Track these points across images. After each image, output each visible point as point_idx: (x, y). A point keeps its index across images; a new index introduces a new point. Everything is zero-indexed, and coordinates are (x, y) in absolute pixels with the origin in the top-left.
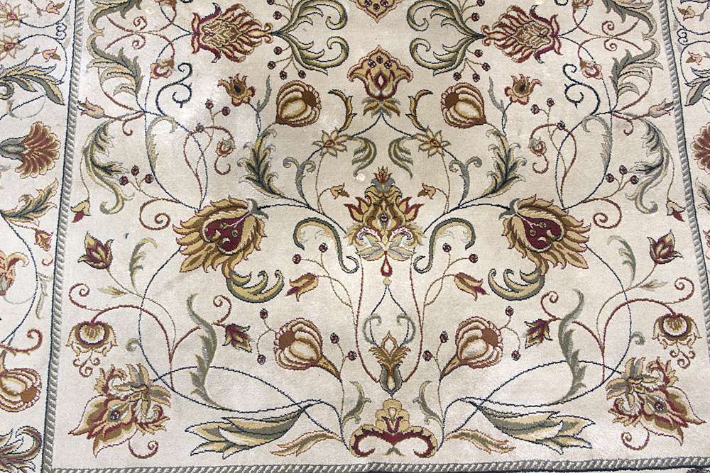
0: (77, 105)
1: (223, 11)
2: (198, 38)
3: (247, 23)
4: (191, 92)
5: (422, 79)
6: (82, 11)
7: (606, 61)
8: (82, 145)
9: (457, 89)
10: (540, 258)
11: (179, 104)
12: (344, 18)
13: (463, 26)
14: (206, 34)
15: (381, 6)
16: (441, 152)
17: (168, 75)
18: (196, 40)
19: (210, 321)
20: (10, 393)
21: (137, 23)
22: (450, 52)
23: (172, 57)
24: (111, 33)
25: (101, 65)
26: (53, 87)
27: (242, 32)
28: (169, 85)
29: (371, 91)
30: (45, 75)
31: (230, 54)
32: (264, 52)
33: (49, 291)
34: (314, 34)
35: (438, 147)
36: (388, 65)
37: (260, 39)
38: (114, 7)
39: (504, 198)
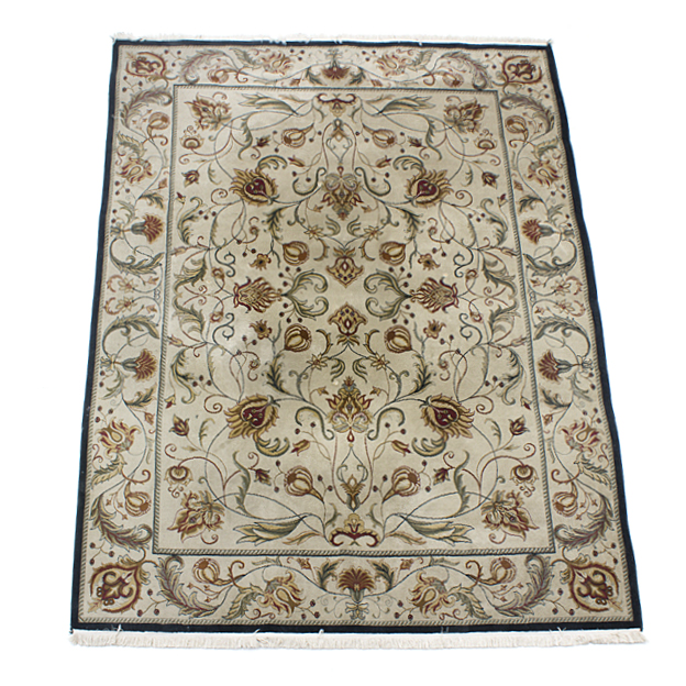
5: (373, 323)
7: (486, 312)
10: (444, 432)
12: (326, 285)
19: (246, 467)
20: (134, 506)
24: (186, 295)
32: (277, 306)
33: (153, 448)
34: (307, 296)
36: (352, 314)
39: (422, 396)
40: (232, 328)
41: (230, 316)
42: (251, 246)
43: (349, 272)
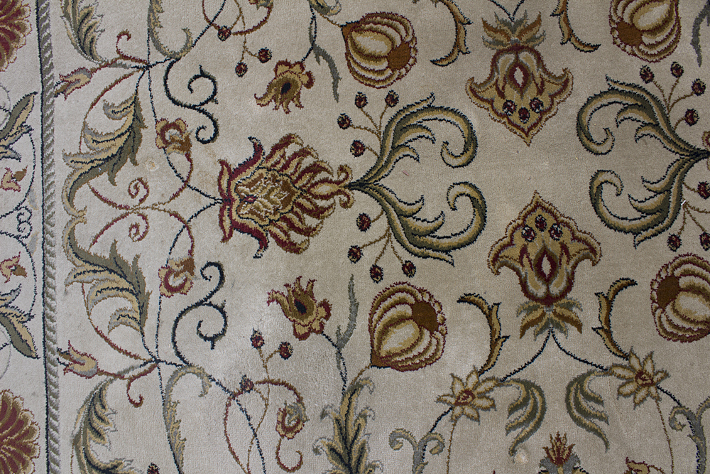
0: (57, 356)
1: (267, 150)
2: (230, 210)
3: (307, 170)
4: (225, 317)
6: (52, 180)
8: (71, 429)
9: (676, 268)
11: (209, 343)
12: (471, 141)
13: (671, 137)
14: (243, 200)
15: (531, 112)
16: (654, 394)
17: (186, 289)
18: (226, 213)
21: (133, 191)
22: (657, 193)
23: (191, 252)
24: (98, 214)
25: (87, 277)
26: (19, 327)
27: (300, 188)
28: (189, 308)
29: (531, 288)
30: (6, 306)
31: (282, 236)
35: (648, 385)
36: (556, 234)
37: (331, 201)
38: (99, 165)
40: (221, 310)
41: (213, 271)
42: (257, 41)
43: (531, 92)
